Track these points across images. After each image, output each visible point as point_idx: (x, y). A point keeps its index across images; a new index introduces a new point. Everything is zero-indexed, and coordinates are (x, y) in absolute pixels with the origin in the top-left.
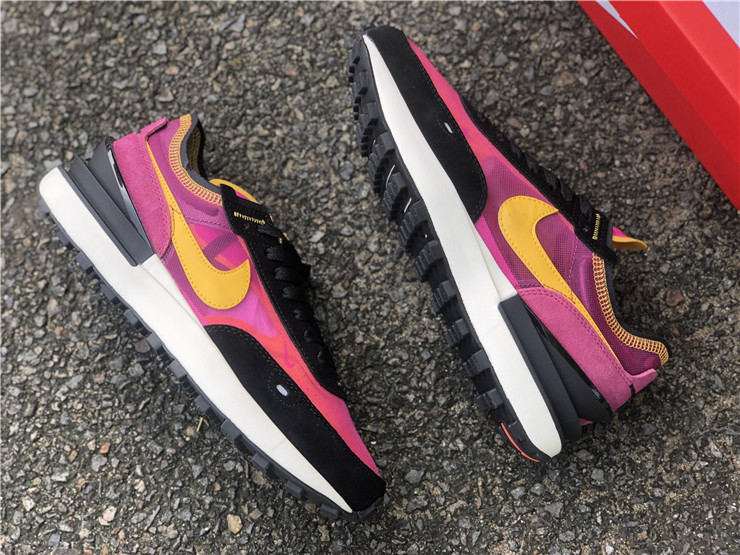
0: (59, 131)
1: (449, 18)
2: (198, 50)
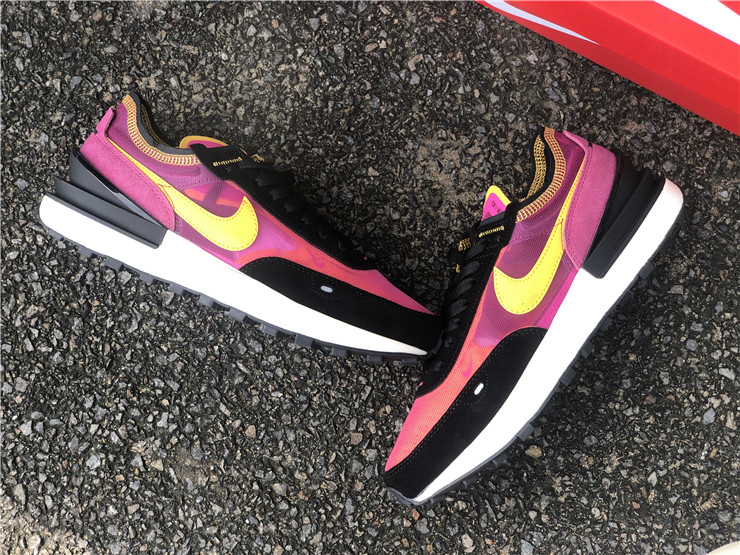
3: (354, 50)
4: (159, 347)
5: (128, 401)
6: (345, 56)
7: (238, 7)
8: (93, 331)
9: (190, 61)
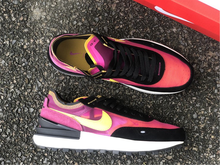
0: (37, 153)
1: (76, 25)
2: (39, 100)
3: (111, 28)
5: (33, 154)
6: (108, 31)
7: (70, 15)
8: (21, 129)
9: (54, 33)
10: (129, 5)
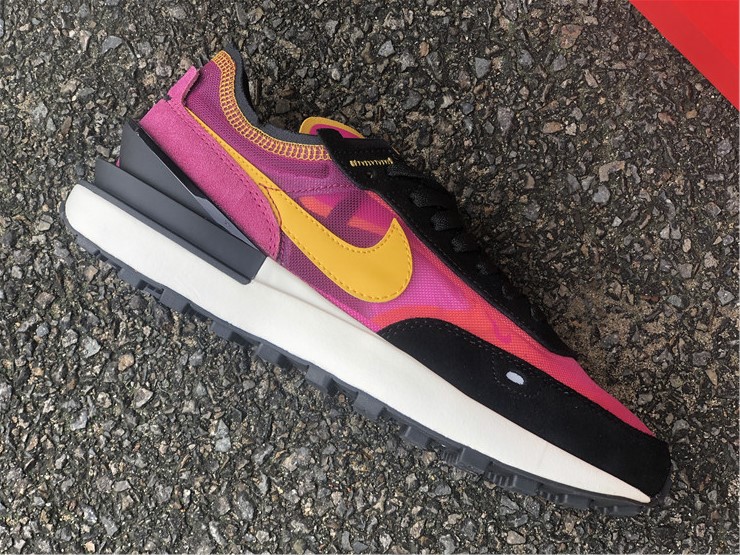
0: (55, 528)
1: (386, 62)
2: (135, 316)
3: (527, 124)
4: (107, 465)
5: (39, 527)
6: (511, 127)
7: (378, 9)
8: (21, 411)
9: (284, 65)
10: (635, 54)
